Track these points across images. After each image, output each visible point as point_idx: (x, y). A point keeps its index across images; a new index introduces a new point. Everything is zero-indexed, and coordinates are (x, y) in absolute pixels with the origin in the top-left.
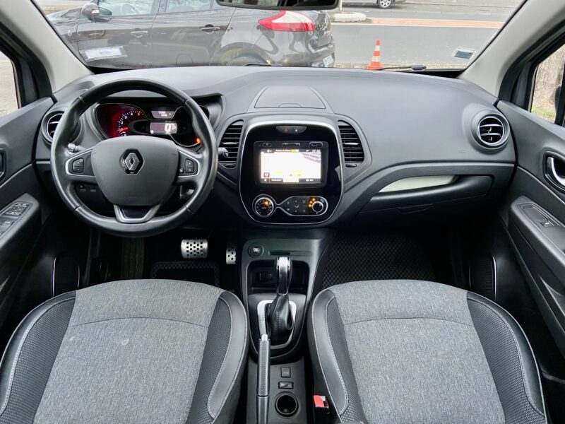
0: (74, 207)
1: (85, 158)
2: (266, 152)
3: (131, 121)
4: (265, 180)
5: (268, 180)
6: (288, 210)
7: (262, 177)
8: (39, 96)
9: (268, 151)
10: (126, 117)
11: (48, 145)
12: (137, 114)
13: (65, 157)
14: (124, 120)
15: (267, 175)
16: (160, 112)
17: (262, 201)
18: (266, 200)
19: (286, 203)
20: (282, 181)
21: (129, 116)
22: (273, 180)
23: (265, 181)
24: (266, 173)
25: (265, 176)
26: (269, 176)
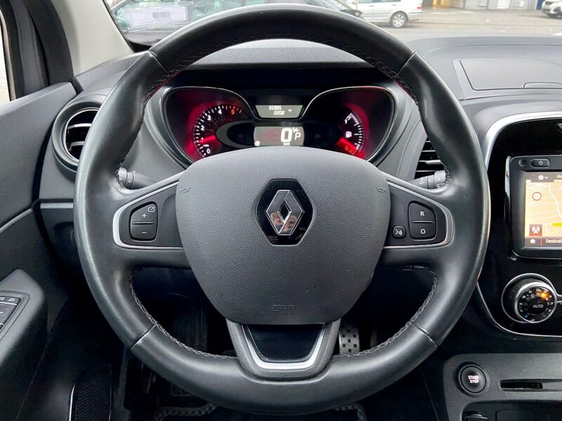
0: (134, 336)
1: (160, 203)
2: (535, 180)
3: (220, 125)
4: (533, 241)
5: (538, 241)
7: (527, 234)
8: (48, 82)
9: (541, 177)
10: (209, 118)
11: (70, 174)
12: (229, 110)
13: (110, 200)
14: (206, 123)
15: (536, 231)
16: (271, 107)
17: (534, 289)
18: (542, 289)
21: (215, 115)
22: (550, 241)
23: (533, 245)
24: (536, 226)
25: (531, 233)
26: (540, 233)
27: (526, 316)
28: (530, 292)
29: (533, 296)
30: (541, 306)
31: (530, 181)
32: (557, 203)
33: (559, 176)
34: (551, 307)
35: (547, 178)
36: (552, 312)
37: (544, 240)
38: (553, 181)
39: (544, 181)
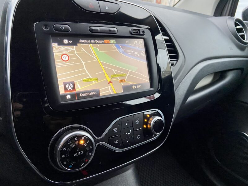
2: (61, 43)
4: (69, 97)
5: (73, 96)
6: (116, 142)
7: (62, 91)
9: (66, 41)
15: (70, 88)
17: (72, 139)
18: (80, 137)
19: (112, 130)
20: (98, 94)
22: (83, 95)
23: (69, 100)
24: (69, 83)
25: (66, 89)
26: (74, 88)
27: (71, 166)
28: (70, 142)
29: (72, 146)
30: (81, 153)
31: (57, 44)
32: (83, 63)
33: (80, 41)
34: (91, 151)
35: (71, 42)
36: (92, 155)
37: (78, 94)
38: (76, 45)
39: (69, 44)
